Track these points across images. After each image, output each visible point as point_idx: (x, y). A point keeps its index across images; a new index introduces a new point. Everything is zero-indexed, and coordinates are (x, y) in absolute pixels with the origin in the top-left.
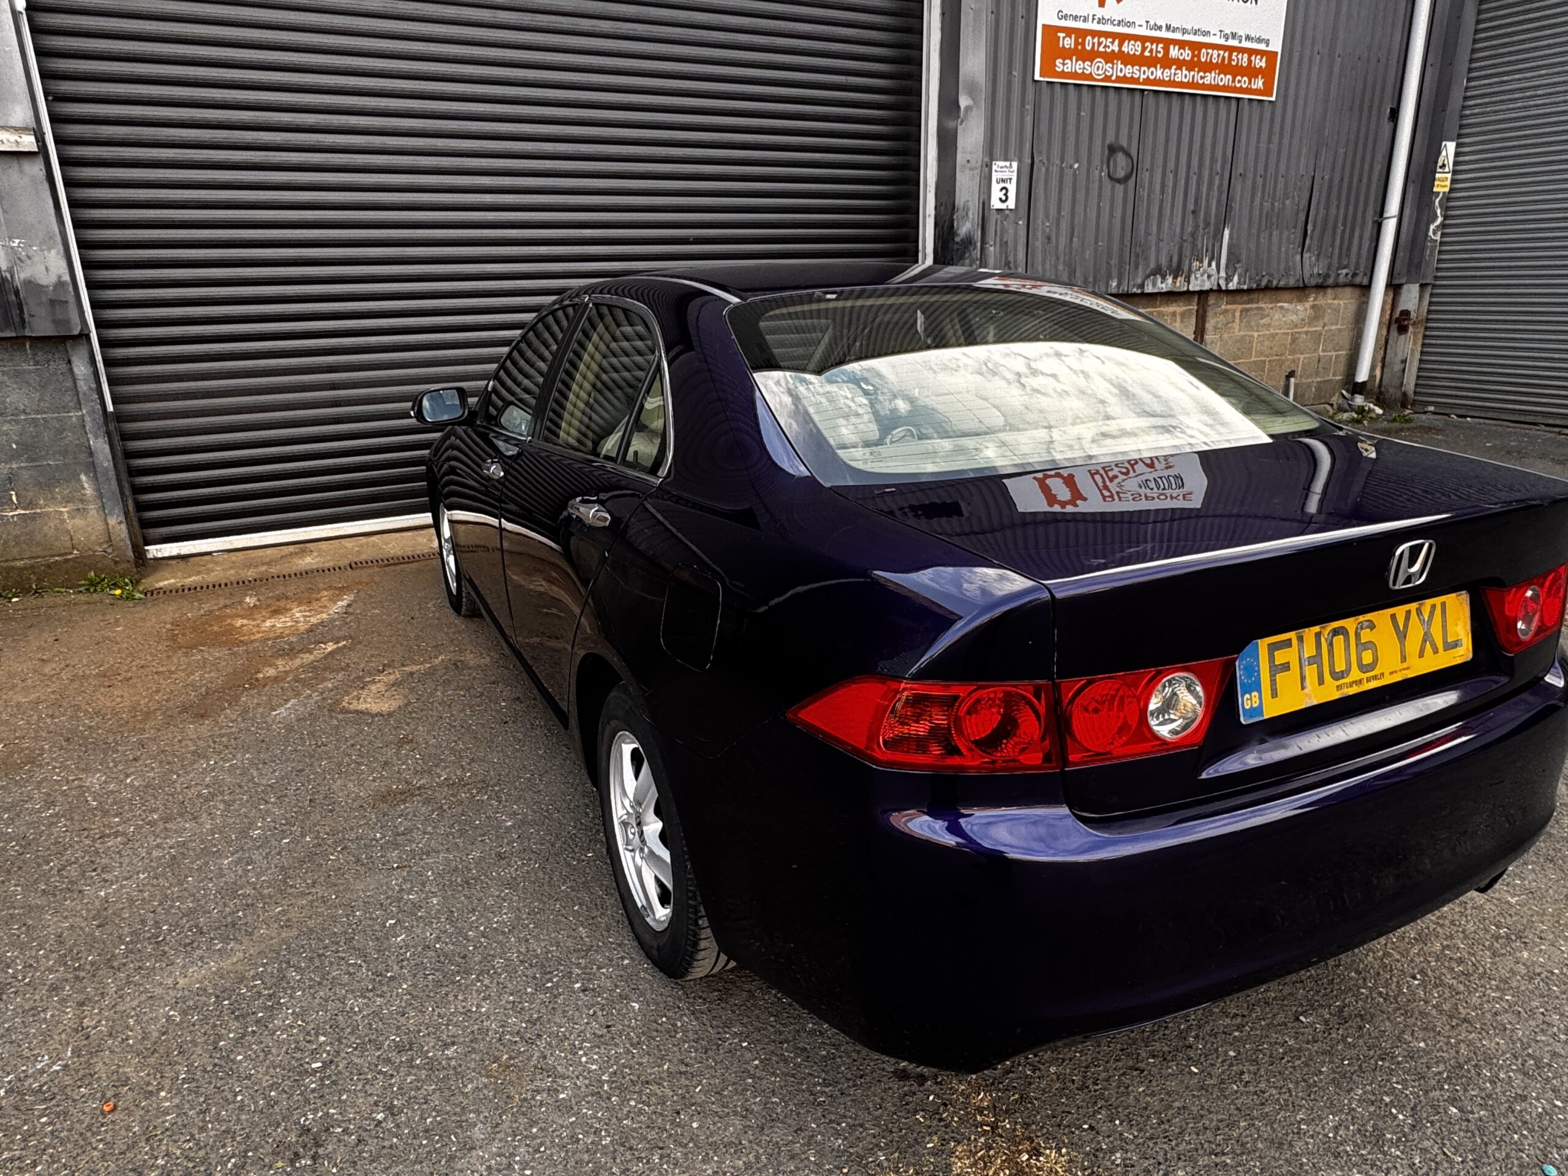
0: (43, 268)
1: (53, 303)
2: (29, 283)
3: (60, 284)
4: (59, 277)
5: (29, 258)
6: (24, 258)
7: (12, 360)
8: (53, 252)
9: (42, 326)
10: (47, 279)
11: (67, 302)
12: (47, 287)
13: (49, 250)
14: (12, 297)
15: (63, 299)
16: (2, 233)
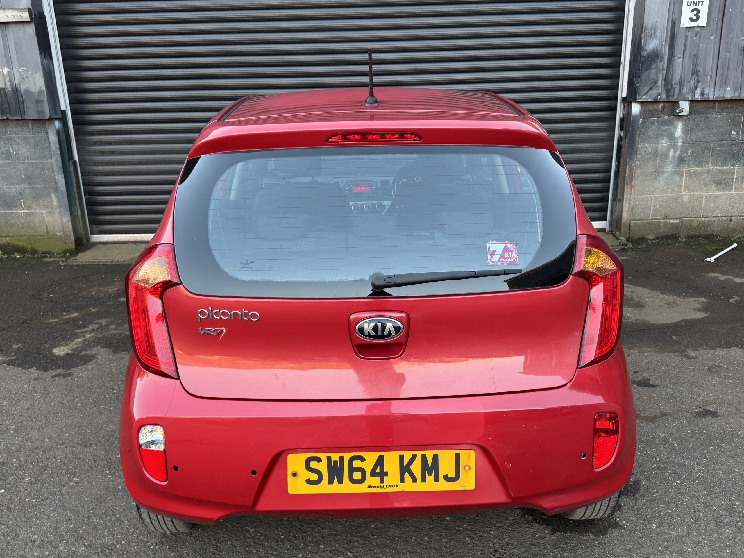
0: (33, 83)
1: (37, 101)
2: (26, 91)
3: (41, 92)
4: (40, 88)
5: (27, 77)
6: (25, 78)
7: (22, 131)
8: (38, 74)
9: (31, 114)
10: (35, 89)
11: (43, 101)
12: (35, 93)
13: (36, 74)
14: (20, 98)
15: (42, 99)
16: (15, 64)
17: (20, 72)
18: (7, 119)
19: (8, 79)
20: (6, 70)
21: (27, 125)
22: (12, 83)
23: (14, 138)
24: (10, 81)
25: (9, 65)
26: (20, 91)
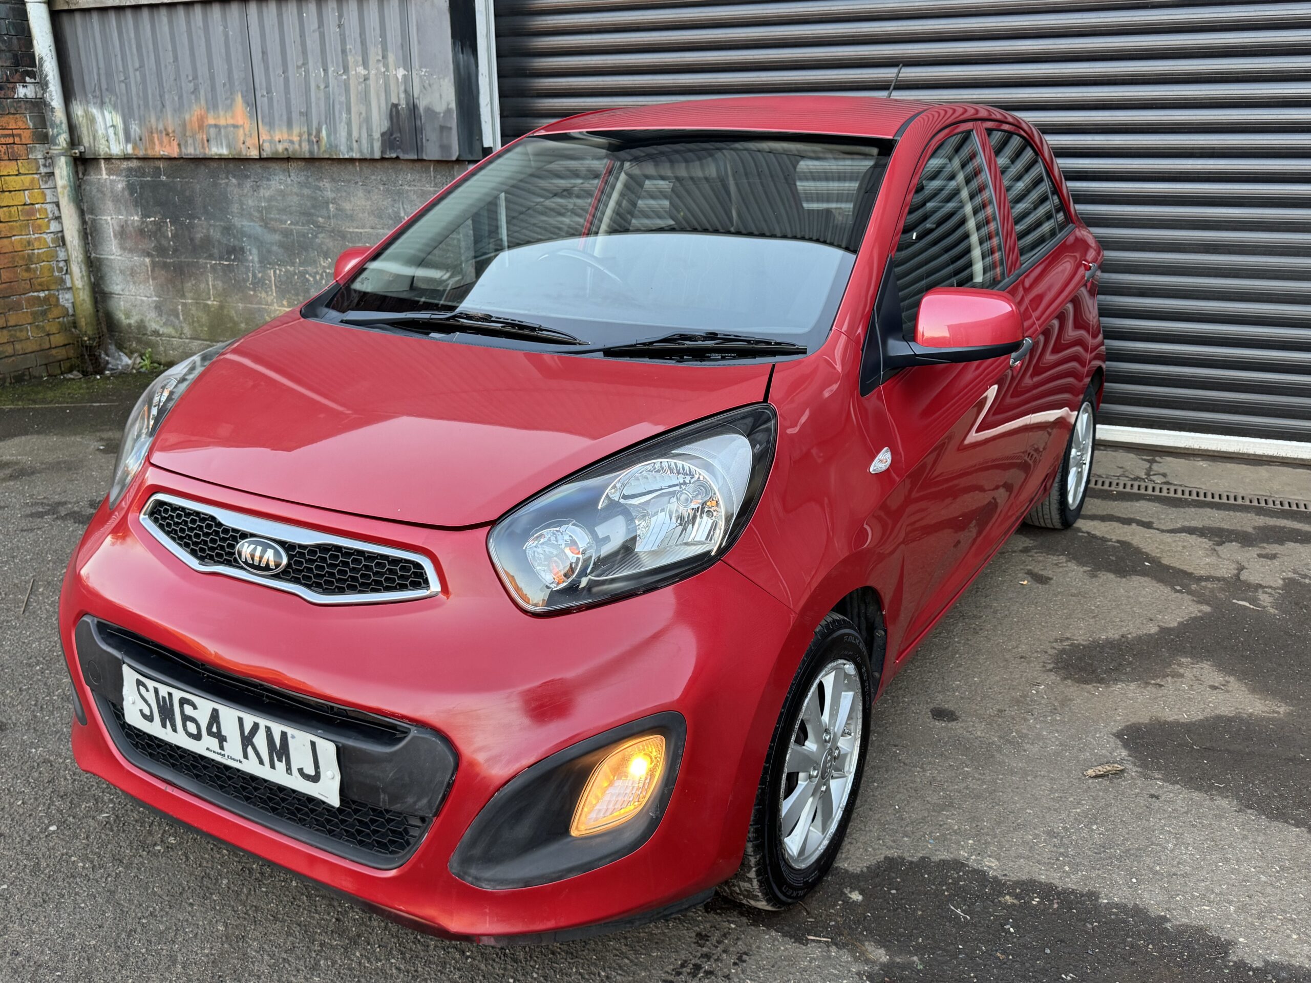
0: (438, 95)
1: (443, 129)
2: (428, 110)
3: (448, 111)
4: (448, 104)
5: (430, 85)
6: (426, 85)
7: (420, 180)
8: (447, 80)
9: (432, 152)
10: (440, 108)
11: (450, 128)
12: (439, 113)
13: (444, 79)
14: (418, 123)
15: (449, 125)
16: (416, 62)
17: (421, 77)
18: (397, 158)
19: (402, 88)
20: (401, 72)
21: (427, 170)
22: (409, 95)
23: (407, 191)
24: (406, 91)
25: (407, 63)
26: (418, 109)
